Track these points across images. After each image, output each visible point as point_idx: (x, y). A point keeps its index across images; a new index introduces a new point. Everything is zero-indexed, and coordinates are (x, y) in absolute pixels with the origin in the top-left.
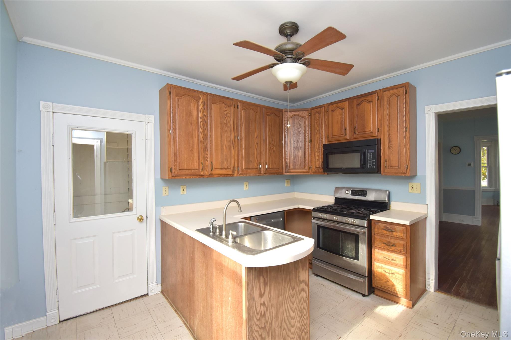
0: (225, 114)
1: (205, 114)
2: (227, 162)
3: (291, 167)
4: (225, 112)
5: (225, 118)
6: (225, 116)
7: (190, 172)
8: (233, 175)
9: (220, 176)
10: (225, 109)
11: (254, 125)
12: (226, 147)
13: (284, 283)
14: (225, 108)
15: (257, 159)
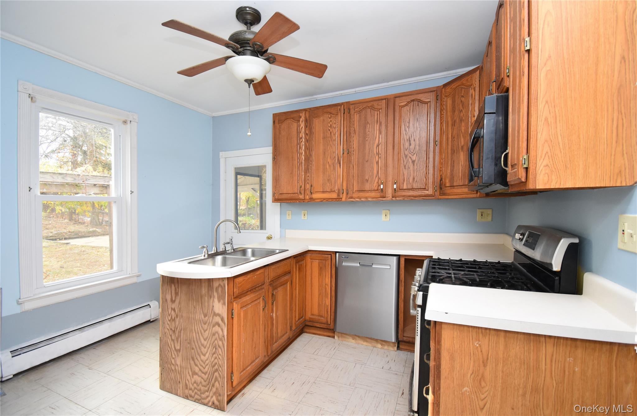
0: (329, 125)
1: (307, 132)
2: (330, 184)
3: (448, 185)
4: (329, 123)
5: (329, 130)
6: (330, 128)
7: (289, 196)
8: (341, 199)
9: (323, 200)
10: (329, 120)
11: (374, 129)
12: (330, 166)
13: (194, 303)
14: (330, 118)
15: (377, 177)
